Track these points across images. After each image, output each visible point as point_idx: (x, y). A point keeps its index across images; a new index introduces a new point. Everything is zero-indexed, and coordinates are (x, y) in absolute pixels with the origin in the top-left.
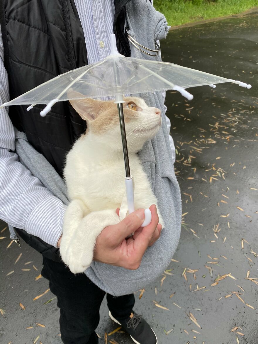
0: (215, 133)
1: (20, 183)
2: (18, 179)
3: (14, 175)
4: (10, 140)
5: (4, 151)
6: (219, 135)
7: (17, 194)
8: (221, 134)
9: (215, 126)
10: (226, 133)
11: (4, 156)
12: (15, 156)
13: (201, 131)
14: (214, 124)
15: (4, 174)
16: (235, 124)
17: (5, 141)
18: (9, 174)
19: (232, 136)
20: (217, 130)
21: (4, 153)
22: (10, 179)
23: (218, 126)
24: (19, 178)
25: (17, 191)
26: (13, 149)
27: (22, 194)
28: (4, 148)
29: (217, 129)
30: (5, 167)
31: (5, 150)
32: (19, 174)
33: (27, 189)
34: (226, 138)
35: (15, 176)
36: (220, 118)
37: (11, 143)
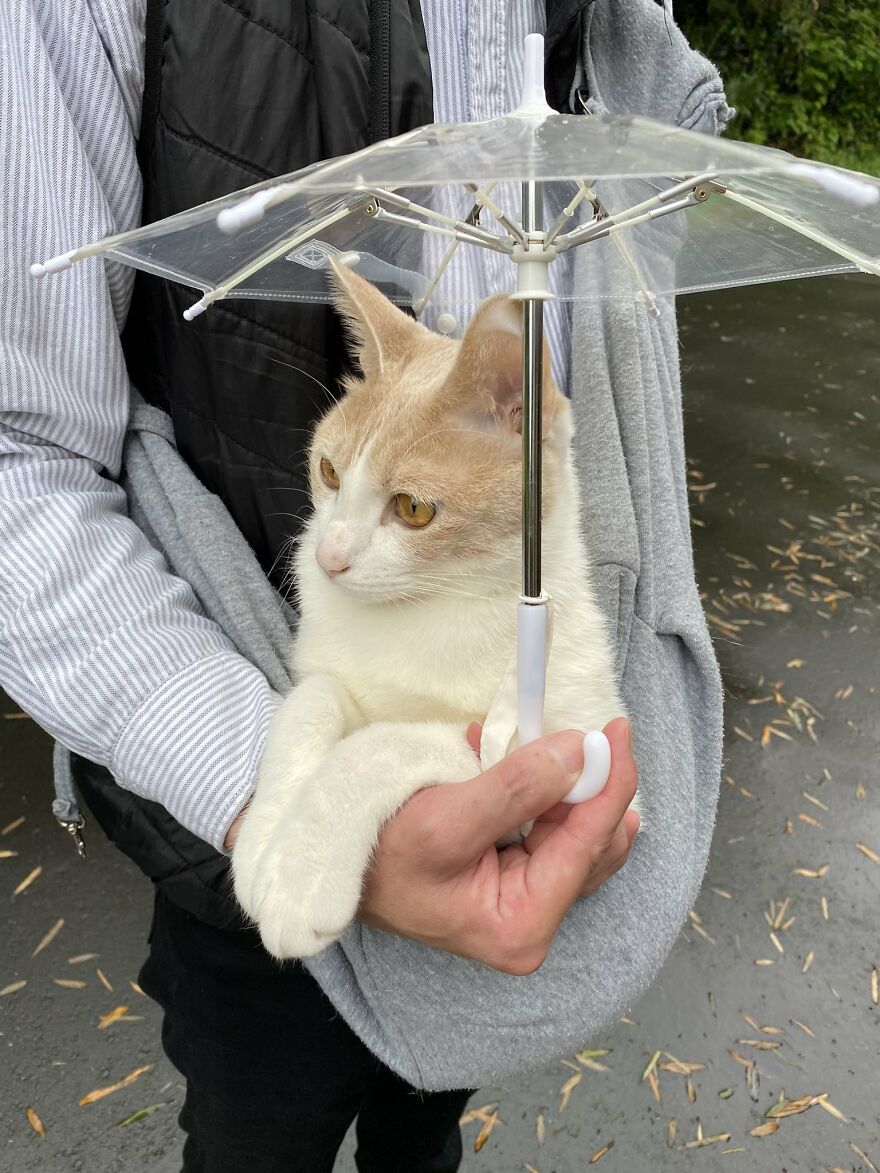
0: (787, 577)
1: (118, 586)
2: (117, 572)
3: (102, 555)
4: (110, 428)
5: (79, 468)
6: (800, 587)
7: (102, 627)
8: (809, 583)
9: (788, 553)
10: (828, 581)
11: (76, 485)
12: (119, 493)
13: (740, 566)
14: (787, 547)
15: (67, 544)
16: (859, 554)
17: (90, 429)
18: (84, 550)
19: (847, 594)
20: (793, 568)
21: (77, 474)
22: (84, 568)
23: (800, 555)
24: (120, 570)
25: (106, 613)
26: (114, 468)
27: (122, 629)
28: (82, 457)
29: (792, 563)
30: (74, 522)
31: (83, 465)
32: (122, 553)
33: (144, 612)
34: (827, 599)
35: (105, 560)
36: (804, 531)
37: (111, 441)
